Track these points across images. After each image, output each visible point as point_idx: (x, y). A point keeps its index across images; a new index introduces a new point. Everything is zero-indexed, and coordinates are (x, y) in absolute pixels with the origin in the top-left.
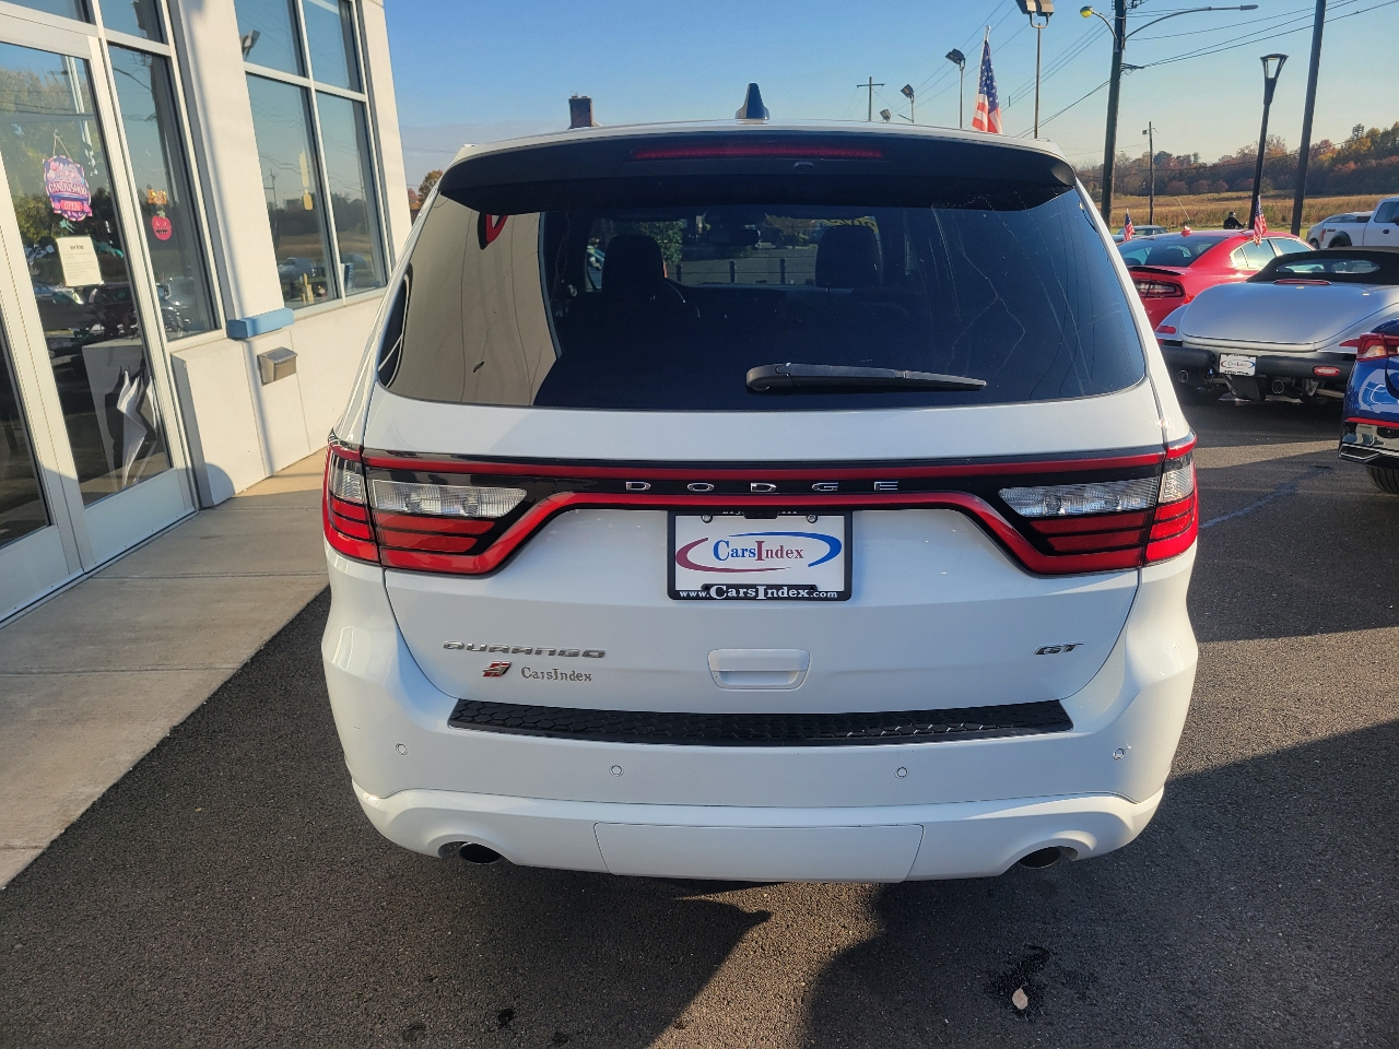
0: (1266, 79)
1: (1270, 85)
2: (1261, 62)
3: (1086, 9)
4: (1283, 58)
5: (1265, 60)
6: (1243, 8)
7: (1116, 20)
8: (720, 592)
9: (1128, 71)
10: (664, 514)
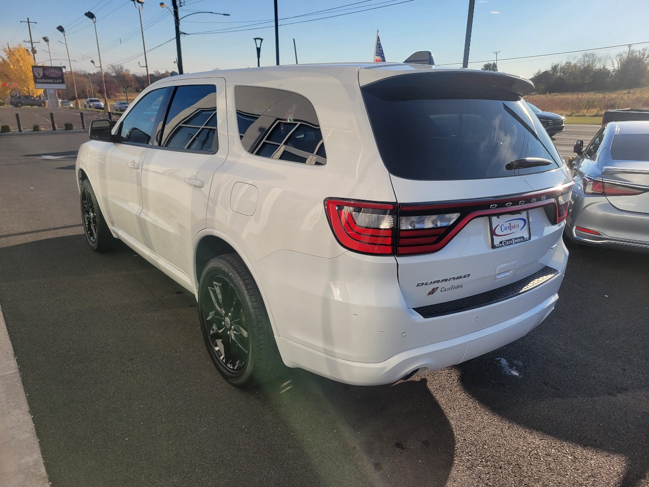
0: (257, 48)
1: (259, 50)
2: (254, 40)
3: (162, 4)
4: (262, 40)
5: (255, 39)
6: (224, 15)
7: (174, 11)
8: (505, 243)
9: (183, 35)
10: (487, 218)
